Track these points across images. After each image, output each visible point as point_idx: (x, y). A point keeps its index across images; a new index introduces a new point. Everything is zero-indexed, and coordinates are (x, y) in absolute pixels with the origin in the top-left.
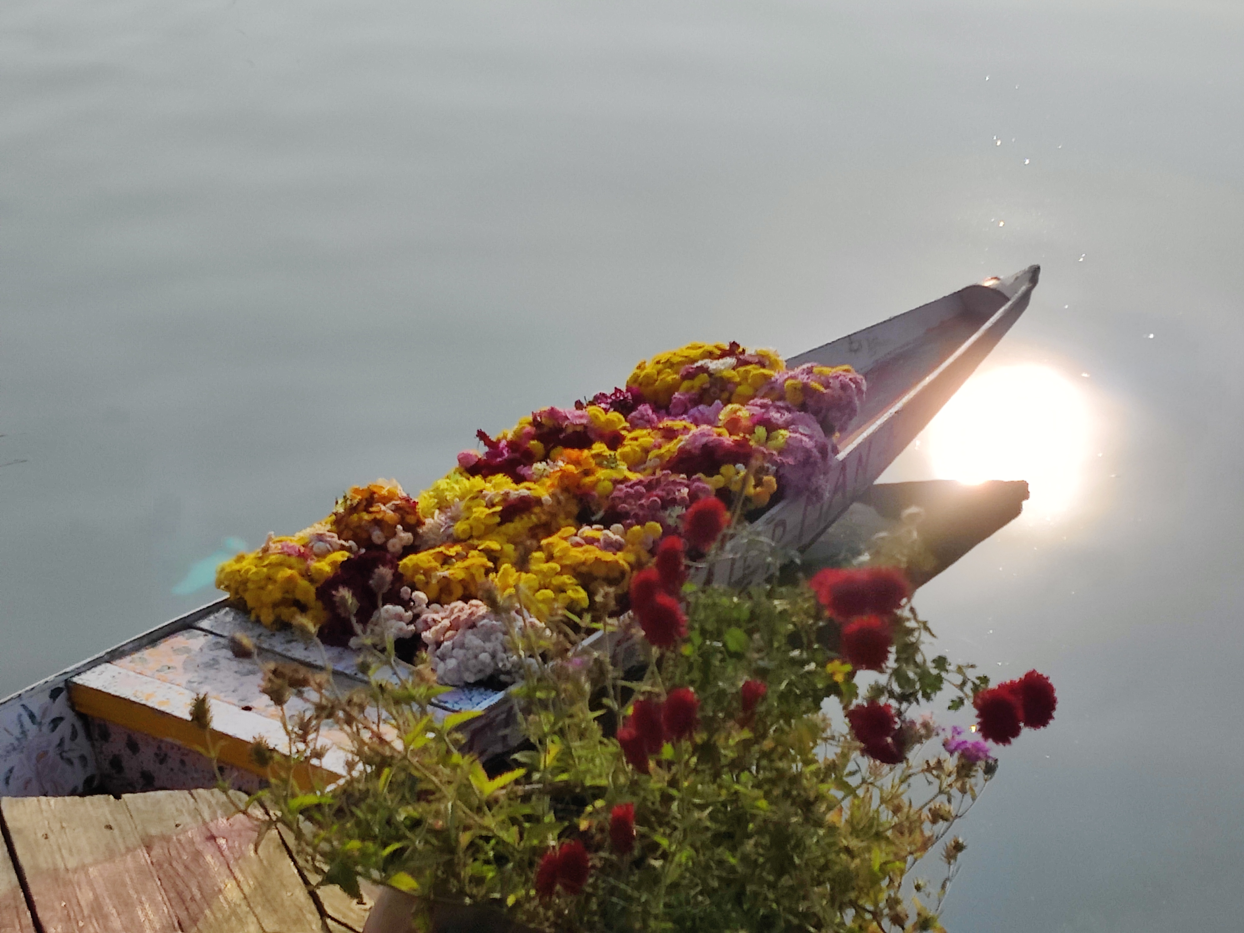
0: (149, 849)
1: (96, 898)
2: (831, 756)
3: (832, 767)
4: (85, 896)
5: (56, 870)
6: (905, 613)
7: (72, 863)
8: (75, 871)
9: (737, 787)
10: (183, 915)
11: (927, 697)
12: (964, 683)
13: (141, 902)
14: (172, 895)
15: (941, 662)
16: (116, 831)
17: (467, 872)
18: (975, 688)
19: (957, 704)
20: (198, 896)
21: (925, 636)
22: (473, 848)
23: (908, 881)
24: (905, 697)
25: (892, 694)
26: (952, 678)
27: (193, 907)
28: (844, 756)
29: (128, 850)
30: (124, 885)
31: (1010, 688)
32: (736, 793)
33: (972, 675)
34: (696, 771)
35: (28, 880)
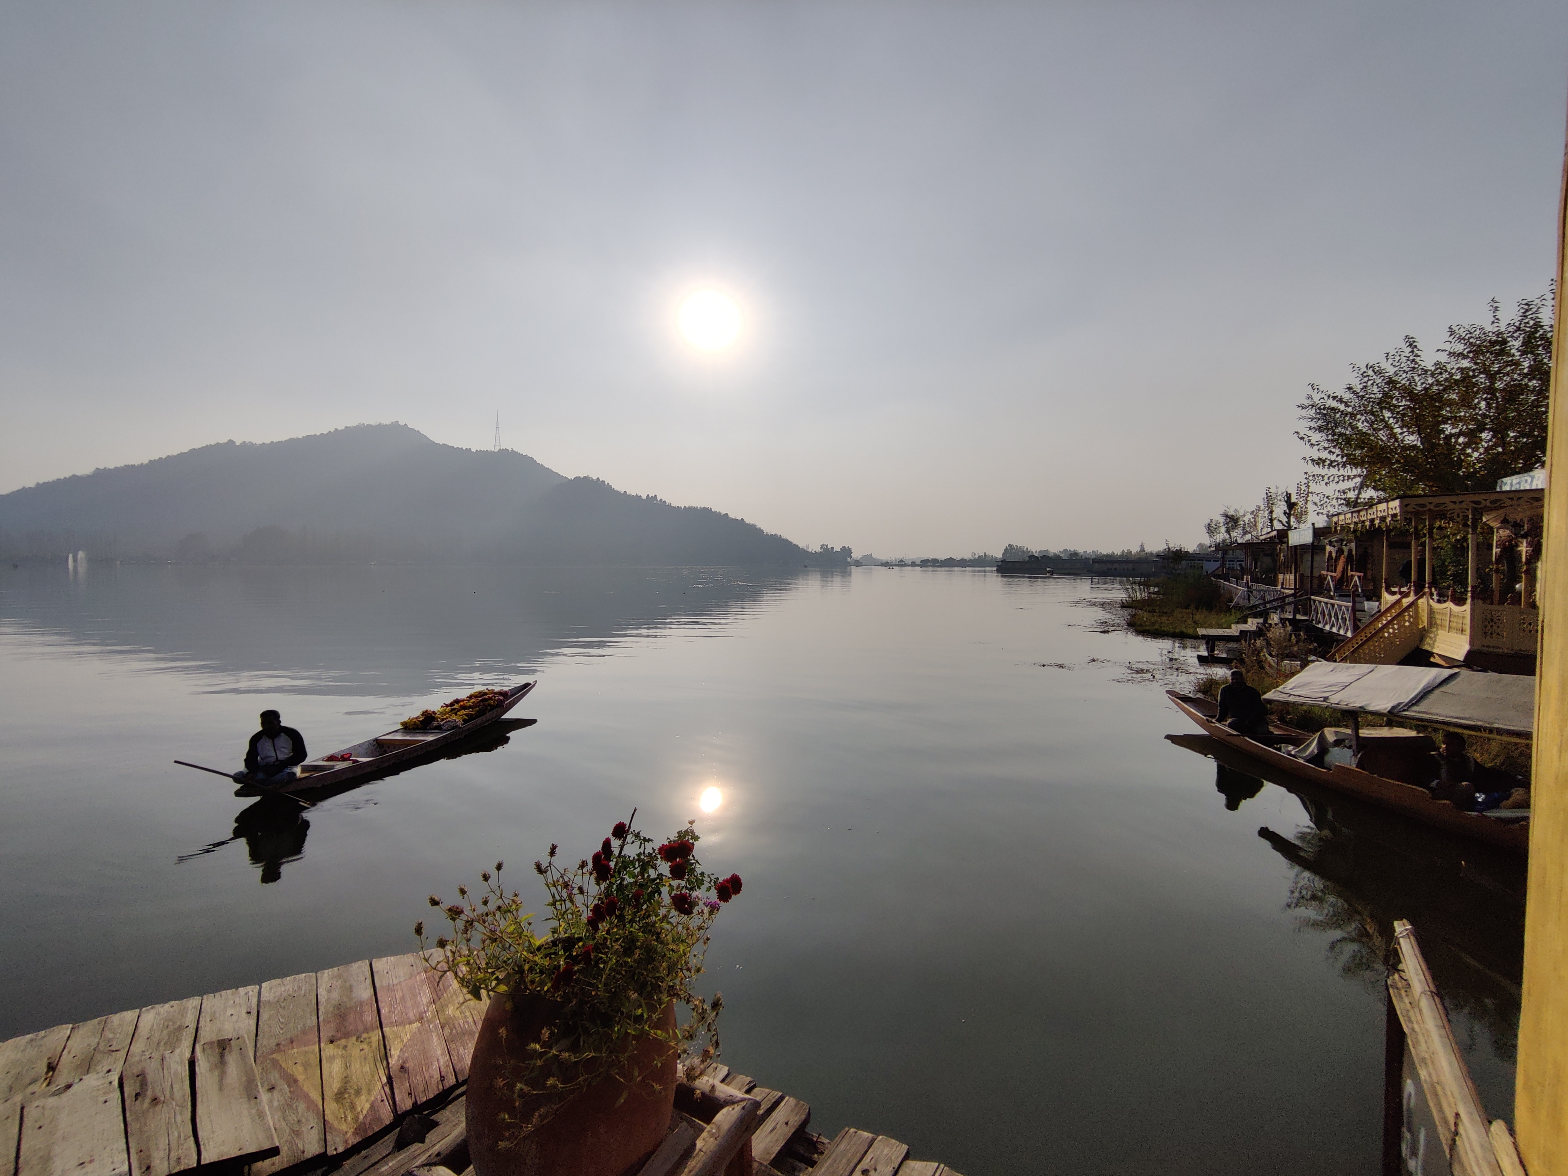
0: (426, 972)
1: (403, 995)
2: (665, 912)
3: (665, 916)
4: (398, 995)
5: (389, 985)
6: (691, 857)
7: (396, 982)
8: (397, 985)
9: (632, 929)
10: (435, 997)
11: (699, 888)
12: (711, 881)
13: (420, 994)
14: (432, 989)
15: (702, 874)
16: (415, 967)
17: (528, 980)
18: (715, 883)
19: (709, 889)
20: (442, 988)
21: (697, 866)
22: (531, 969)
23: (692, 955)
24: (692, 889)
25: (687, 888)
26: (707, 879)
27: (439, 993)
28: (669, 912)
29: (418, 973)
30: (415, 987)
31: (726, 881)
32: (632, 931)
33: (713, 877)
34: (616, 926)
35: (377, 991)
